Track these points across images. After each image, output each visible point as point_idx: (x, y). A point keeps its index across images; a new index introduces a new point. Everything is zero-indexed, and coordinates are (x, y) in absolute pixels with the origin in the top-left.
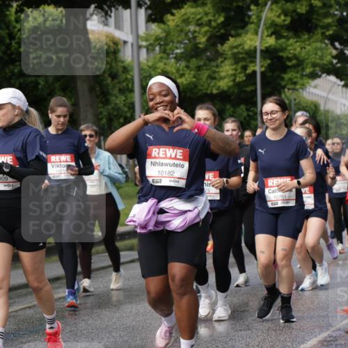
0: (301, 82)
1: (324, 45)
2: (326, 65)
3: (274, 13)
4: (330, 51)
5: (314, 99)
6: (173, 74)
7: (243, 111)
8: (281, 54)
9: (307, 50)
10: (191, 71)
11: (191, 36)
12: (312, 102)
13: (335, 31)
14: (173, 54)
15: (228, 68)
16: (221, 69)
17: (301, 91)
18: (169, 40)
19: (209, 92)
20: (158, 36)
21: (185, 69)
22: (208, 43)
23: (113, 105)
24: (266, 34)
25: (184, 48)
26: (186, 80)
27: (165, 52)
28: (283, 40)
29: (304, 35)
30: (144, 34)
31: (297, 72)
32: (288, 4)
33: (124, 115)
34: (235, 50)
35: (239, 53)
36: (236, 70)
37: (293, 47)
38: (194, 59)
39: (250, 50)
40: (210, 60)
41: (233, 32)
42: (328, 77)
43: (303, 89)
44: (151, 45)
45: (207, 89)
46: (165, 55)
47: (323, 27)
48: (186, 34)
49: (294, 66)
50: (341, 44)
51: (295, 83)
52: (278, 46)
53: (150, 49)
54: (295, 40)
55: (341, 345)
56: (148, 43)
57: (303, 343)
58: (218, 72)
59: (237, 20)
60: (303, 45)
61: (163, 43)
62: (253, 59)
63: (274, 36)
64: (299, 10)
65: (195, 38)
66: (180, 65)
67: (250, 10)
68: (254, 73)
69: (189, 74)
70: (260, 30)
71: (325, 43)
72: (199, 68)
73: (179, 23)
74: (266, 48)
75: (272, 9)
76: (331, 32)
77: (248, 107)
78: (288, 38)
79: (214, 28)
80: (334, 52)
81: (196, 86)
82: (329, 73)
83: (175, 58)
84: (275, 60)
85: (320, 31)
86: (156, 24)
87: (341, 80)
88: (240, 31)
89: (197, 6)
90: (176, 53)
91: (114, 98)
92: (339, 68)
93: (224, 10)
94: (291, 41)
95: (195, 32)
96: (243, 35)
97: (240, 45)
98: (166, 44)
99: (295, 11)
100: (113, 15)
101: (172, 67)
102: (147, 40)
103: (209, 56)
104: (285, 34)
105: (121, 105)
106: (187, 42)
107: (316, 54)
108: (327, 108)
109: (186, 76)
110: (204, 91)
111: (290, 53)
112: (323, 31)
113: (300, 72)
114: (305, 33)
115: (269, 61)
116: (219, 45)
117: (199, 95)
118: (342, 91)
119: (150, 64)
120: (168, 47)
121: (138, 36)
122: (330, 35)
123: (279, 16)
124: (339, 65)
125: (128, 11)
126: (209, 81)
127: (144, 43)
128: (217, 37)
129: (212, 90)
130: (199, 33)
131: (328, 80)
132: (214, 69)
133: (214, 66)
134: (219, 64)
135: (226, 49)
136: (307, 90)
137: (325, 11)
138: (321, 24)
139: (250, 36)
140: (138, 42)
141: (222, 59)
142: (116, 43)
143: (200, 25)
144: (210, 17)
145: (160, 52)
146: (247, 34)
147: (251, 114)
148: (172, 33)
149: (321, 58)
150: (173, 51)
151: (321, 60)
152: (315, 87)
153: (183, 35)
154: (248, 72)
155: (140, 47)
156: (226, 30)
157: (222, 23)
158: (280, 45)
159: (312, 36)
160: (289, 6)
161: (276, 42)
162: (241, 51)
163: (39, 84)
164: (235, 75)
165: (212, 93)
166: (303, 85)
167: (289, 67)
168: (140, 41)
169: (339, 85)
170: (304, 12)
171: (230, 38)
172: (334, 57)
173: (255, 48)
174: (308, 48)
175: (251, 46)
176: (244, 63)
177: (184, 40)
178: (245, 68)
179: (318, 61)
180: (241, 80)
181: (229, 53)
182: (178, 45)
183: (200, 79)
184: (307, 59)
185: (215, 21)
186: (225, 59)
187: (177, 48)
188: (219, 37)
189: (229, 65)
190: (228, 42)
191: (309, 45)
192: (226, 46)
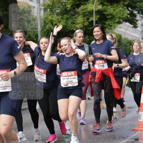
0: (114, 25)
1: (124, 9)
2: (125, 18)
4: (126, 11)
6: (55, 21)
7: (87, 38)
8: (104, 13)
9: (116, 11)
10: (64, 20)
11: (64, 5)
12: (119, 34)
13: (129, 2)
14: (55, 12)
15: (80, 19)
16: (77, 20)
17: (113, 29)
18: (54, 6)
19: (72, 29)
20: (49, 4)
21: (61, 19)
22: (71, 8)
23: (28, 35)
24: (98, 4)
25: (60, 10)
27: (52, 11)
28: (105, 7)
29: (115, 4)
30: (43, 3)
31: (112, 21)
33: (33, 39)
35: (85, 12)
37: (110, 10)
38: (65, 15)
39: (90, 11)
40: (72, 15)
41: (83, 3)
42: (126, 23)
43: (114, 29)
44: (46, 8)
45: (71, 28)
46: (52, 13)
48: (62, 4)
49: (111, 18)
50: (131, 8)
51: (111, 26)
52: (103, 9)
53: (45, 10)
54: (111, 7)
56: (44, 8)
58: (76, 21)
60: (114, 9)
62: (92, 15)
63: (101, 5)
65: (65, 5)
66: (59, 17)
68: (92, 21)
69: (63, 21)
70: (95, 2)
71: (124, 8)
72: (67, 19)
74: (98, 10)
76: (127, 3)
77: (89, 37)
78: (108, 6)
79: (74, 1)
80: (128, 12)
81: (66, 27)
82: (126, 21)
83: (57, 14)
84: (102, 15)
85: (122, 3)
87: (132, 24)
88: (86, 3)
90: (57, 12)
91: (29, 32)
92: (130, 19)
94: (109, 7)
95: (66, 3)
96: (87, 4)
97: (86, 9)
98: (53, 8)
101: (55, 18)
102: (44, 6)
103: (72, 13)
104: (106, 4)
105: (32, 35)
106: (62, 7)
107: (120, 13)
108: (125, 37)
109: (62, 22)
110: (69, 29)
111: (109, 13)
112: (123, 2)
113: (113, 21)
114: (115, 3)
115: (99, 16)
116: (76, 9)
117: (67, 31)
118: (132, 29)
119: (45, 17)
120: (53, 9)
122: (126, 4)
124: (130, 18)
126: (72, 25)
127: (43, 8)
128: (75, 5)
129: (73, 28)
130: (67, 3)
131: (126, 25)
132: (74, 19)
133: (74, 18)
134: (76, 17)
135: (80, 11)
136: (116, 29)
139: (90, 5)
141: (78, 15)
145: (50, 12)
146: (89, 3)
147: (91, 39)
148: (55, 3)
149: (123, 15)
150: (56, 11)
151: (123, 16)
152: (120, 28)
153: (60, 4)
154: (89, 21)
155: (40, 9)
156: (79, 2)
158: (104, 9)
159: (118, 5)
161: (102, 8)
162: (87, 11)
164: (84, 22)
166: (114, 27)
167: (108, 19)
168: (41, 6)
169: (131, 27)
171: (82, 6)
172: (128, 14)
173: (93, 10)
174: (117, 10)
175: (91, 9)
176: (88, 17)
177: (60, 6)
178: (88, 19)
179: (121, 16)
180: (86, 24)
181: (81, 12)
182: (58, 9)
183: (68, 24)
184: (116, 15)
186: (79, 15)
187: (57, 10)
189: (81, 18)
190: (80, 7)
191: (117, 9)
192: (79, 9)
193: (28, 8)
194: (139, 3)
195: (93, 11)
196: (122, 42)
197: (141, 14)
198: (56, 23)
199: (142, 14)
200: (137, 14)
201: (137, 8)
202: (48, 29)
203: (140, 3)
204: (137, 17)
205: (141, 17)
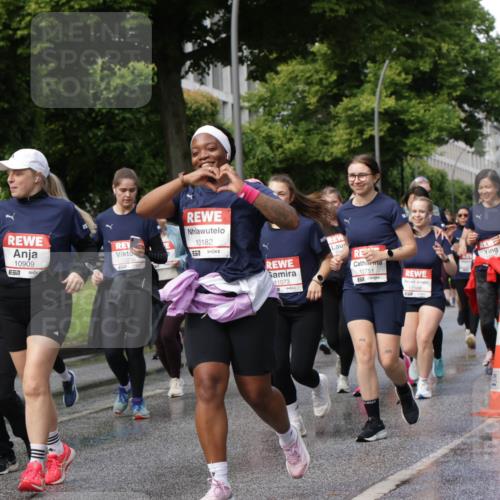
0: (426, 148)
1: (451, 107)
2: (454, 129)
3: (394, 71)
4: (457, 113)
5: (441, 167)
6: (279, 138)
8: (402, 117)
9: (431, 112)
10: (300, 135)
11: (300, 96)
12: (438, 171)
13: (463, 91)
14: (279, 116)
15: (341, 132)
16: (334, 134)
17: (425, 158)
18: (275, 101)
19: (320, 158)
20: (262, 96)
21: (293, 133)
22: (319, 105)
24: (385, 94)
25: (291, 109)
26: (294, 145)
27: (269, 114)
28: (404, 101)
29: (428, 96)
30: (246, 93)
31: (421, 137)
32: (410, 61)
34: (350, 113)
35: (354, 115)
36: (351, 134)
37: (417, 109)
38: (303, 122)
39: (367, 113)
40: (322, 123)
41: (347, 92)
42: (456, 143)
43: (427, 156)
44: (254, 106)
45: (318, 156)
46: (270, 118)
47: (449, 87)
48: (294, 94)
49: (418, 131)
50: (470, 106)
51: (419, 150)
52: (399, 108)
53: (252, 111)
54: (418, 101)
55: (477, 454)
56: (250, 104)
57: (432, 451)
58: (331, 136)
59: (351, 79)
60: (427, 107)
61: (268, 104)
62: (370, 123)
64: (422, 68)
65: (304, 98)
66: (287, 128)
67: (367, 68)
68: (372, 137)
69: (298, 139)
70: (378, 90)
71: (452, 105)
72: (308, 132)
73: (286, 82)
74: (385, 110)
75: (391, 67)
76: (458, 93)
78: (410, 100)
79: (326, 87)
80: (463, 115)
81: (306, 153)
82: (457, 138)
83: (281, 121)
84: (395, 123)
85: (445, 91)
86: (258, 82)
87: (471, 146)
88: (355, 91)
89: (306, 63)
90: (283, 115)
92: (468, 133)
93: (336, 67)
94: (414, 102)
95: (304, 91)
96: (359, 95)
97: (355, 107)
98: (271, 105)
99: (417, 69)
100: (211, 72)
101: (278, 131)
102: (249, 101)
103: (320, 119)
104: (407, 94)
106: (295, 102)
107: (442, 117)
108: (455, 178)
109: (295, 141)
110: (314, 158)
111: (413, 116)
113: (425, 137)
114: (429, 93)
115: (388, 125)
116: (331, 106)
117: (309, 162)
118: (472, 159)
119: (253, 127)
120: (273, 109)
121: (239, 96)
122: (457, 96)
123: (399, 74)
124: (468, 129)
125: (228, 68)
126: (320, 147)
127: (246, 104)
128: (329, 97)
129: (323, 157)
130: (309, 93)
131: (456, 146)
132: (326, 133)
133: (325, 130)
134: (332, 127)
135: (340, 111)
136: (433, 157)
137: (451, 69)
138: (447, 84)
139: (366, 96)
140: (239, 103)
141: (335, 123)
142: (214, 104)
143: (310, 84)
144: (321, 75)
145: (264, 115)
146: (363, 92)
148: (278, 93)
149: (449, 121)
150: (279, 113)
151: (448, 123)
152: (441, 154)
153: (290, 94)
154: (364, 137)
155: (241, 108)
156: (339, 90)
157: (335, 81)
158: (402, 107)
159: (437, 97)
160: (410, 63)
161: (397, 104)
162: (357, 113)
163: (125, 149)
164: (350, 140)
165: (323, 161)
166: (427, 151)
167: (412, 131)
168: (241, 101)
169: (468, 152)
170: (428, 70)
171: (344, 99)
172: (462, 120)
173: (373, 110)
174: (433, 110)
175: (368, 107)
176: (360, 127)
177: (291, 100)
178: (361, 132)
179: (445, 125)
180: (356, 146)
181: (343, 115)
182: (285, 106)
183: (310, 144)
184: (432, 123)
185: (327, 79)
186: (339, 122)
187: (284, 110)
188: (331, 98)
189: (343, 129)
190: (341, 103)
191: (433, 107)
192: (339, 107)
193: (210, 106)
194: (489, 93)
195: (373, 114)
196: (446, 190)
197: (493, 119)
198: (279, 142)
199: (496, 120)
200: (485, 121)
201: (483, 106)
202: (260, 157)
203: (493, 92)
204: (484, 128)
205: (495, 127)
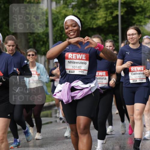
8: (132, 5)
9: (147, 3)
14: (70, 5)
15: (102, 13)
16: (98, 14)
19: (91, 27)
21: (78, 13)
23: (36, 34)
25: (77, 1)
27: (66, 4)
31: (142, 15)
33: (43, 40)
34: (106, 3)
35: (108, 4)
36: (107, 14)
37: (140, 1)
38: (83, 8)
39: (115, 3)
40: (92, 8)
43: (145, 25)
45: (90, 25)
46: (66, 6)
49: (140, 12)
51: (141, 22)
53: (57, 2)
62: (116, 8)
66: (75, 11)
68: (117, 16)
72: (85, 13)
74: (124, 1)
77: (113, 36)
83: (72, 7)
84: (129, 9)
90: (73, 5)
101: (70, 13)
103: (91, 6)
105: (41, 34)
110: (88, 26)
111: (138, 5)
113: (144, 16)
115: (125, 9)
119: (58, 11)
120: (68, 1)
126: (91, 21)
129: (93, 25)
133: (94, 12)
134: (97, 11)
135: (101, 2)
136: (148, 25)
141: (99, 8)
145: (64, 4)
147: (115, 39)
150: (71, 3)
154: (113, 15)
155: (52, 1)
162: (110, 3)
164: (106, 17)
165: (93, 28)
166: (145, 23)
167: (137, 12)
173: (118, 1)
174: (148, 1)
176: (111, 10)
178: (112, 13)
180: (109, 20)
181: (103, 4)
183: (86, 19)
184: (148, 8)
186: (101, 8)
187: (73, 2)
189: (103, 11)
195: (118, 3)
202: (61, 26)
